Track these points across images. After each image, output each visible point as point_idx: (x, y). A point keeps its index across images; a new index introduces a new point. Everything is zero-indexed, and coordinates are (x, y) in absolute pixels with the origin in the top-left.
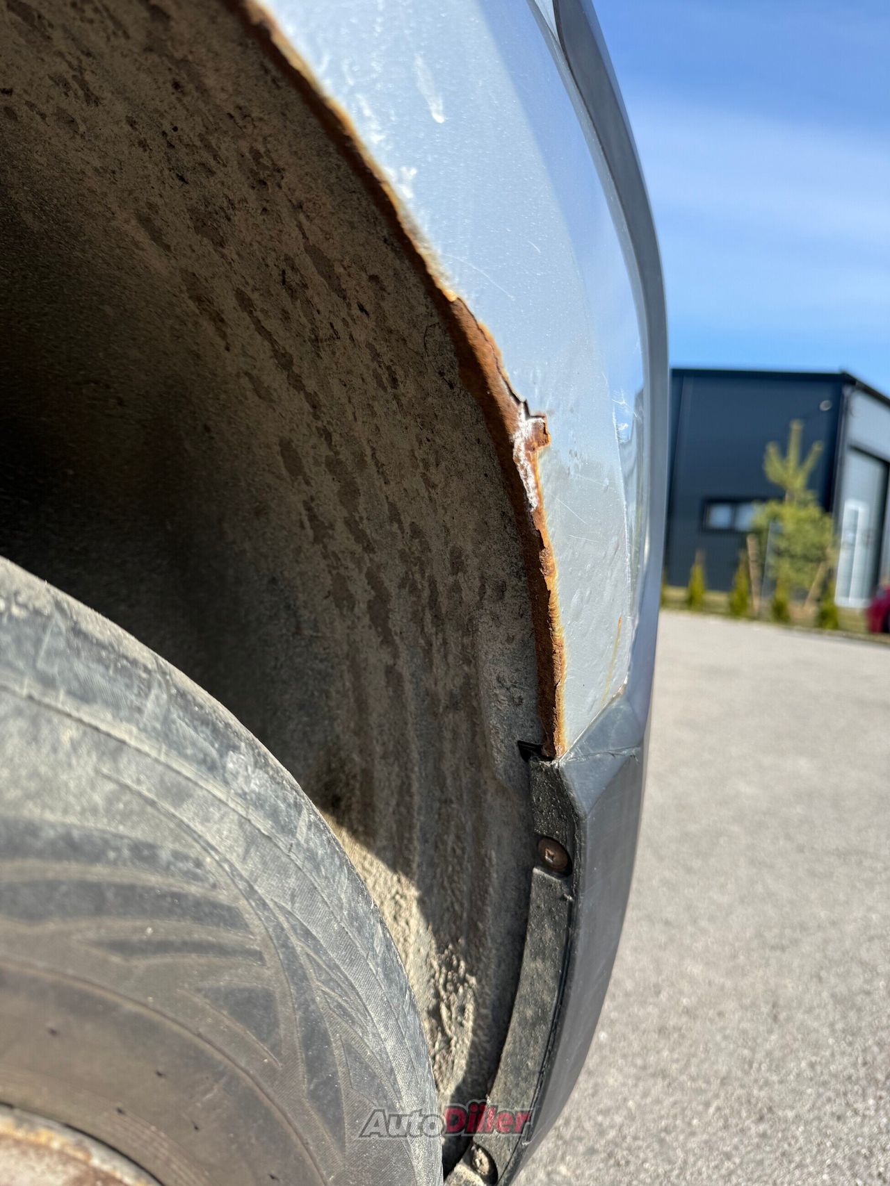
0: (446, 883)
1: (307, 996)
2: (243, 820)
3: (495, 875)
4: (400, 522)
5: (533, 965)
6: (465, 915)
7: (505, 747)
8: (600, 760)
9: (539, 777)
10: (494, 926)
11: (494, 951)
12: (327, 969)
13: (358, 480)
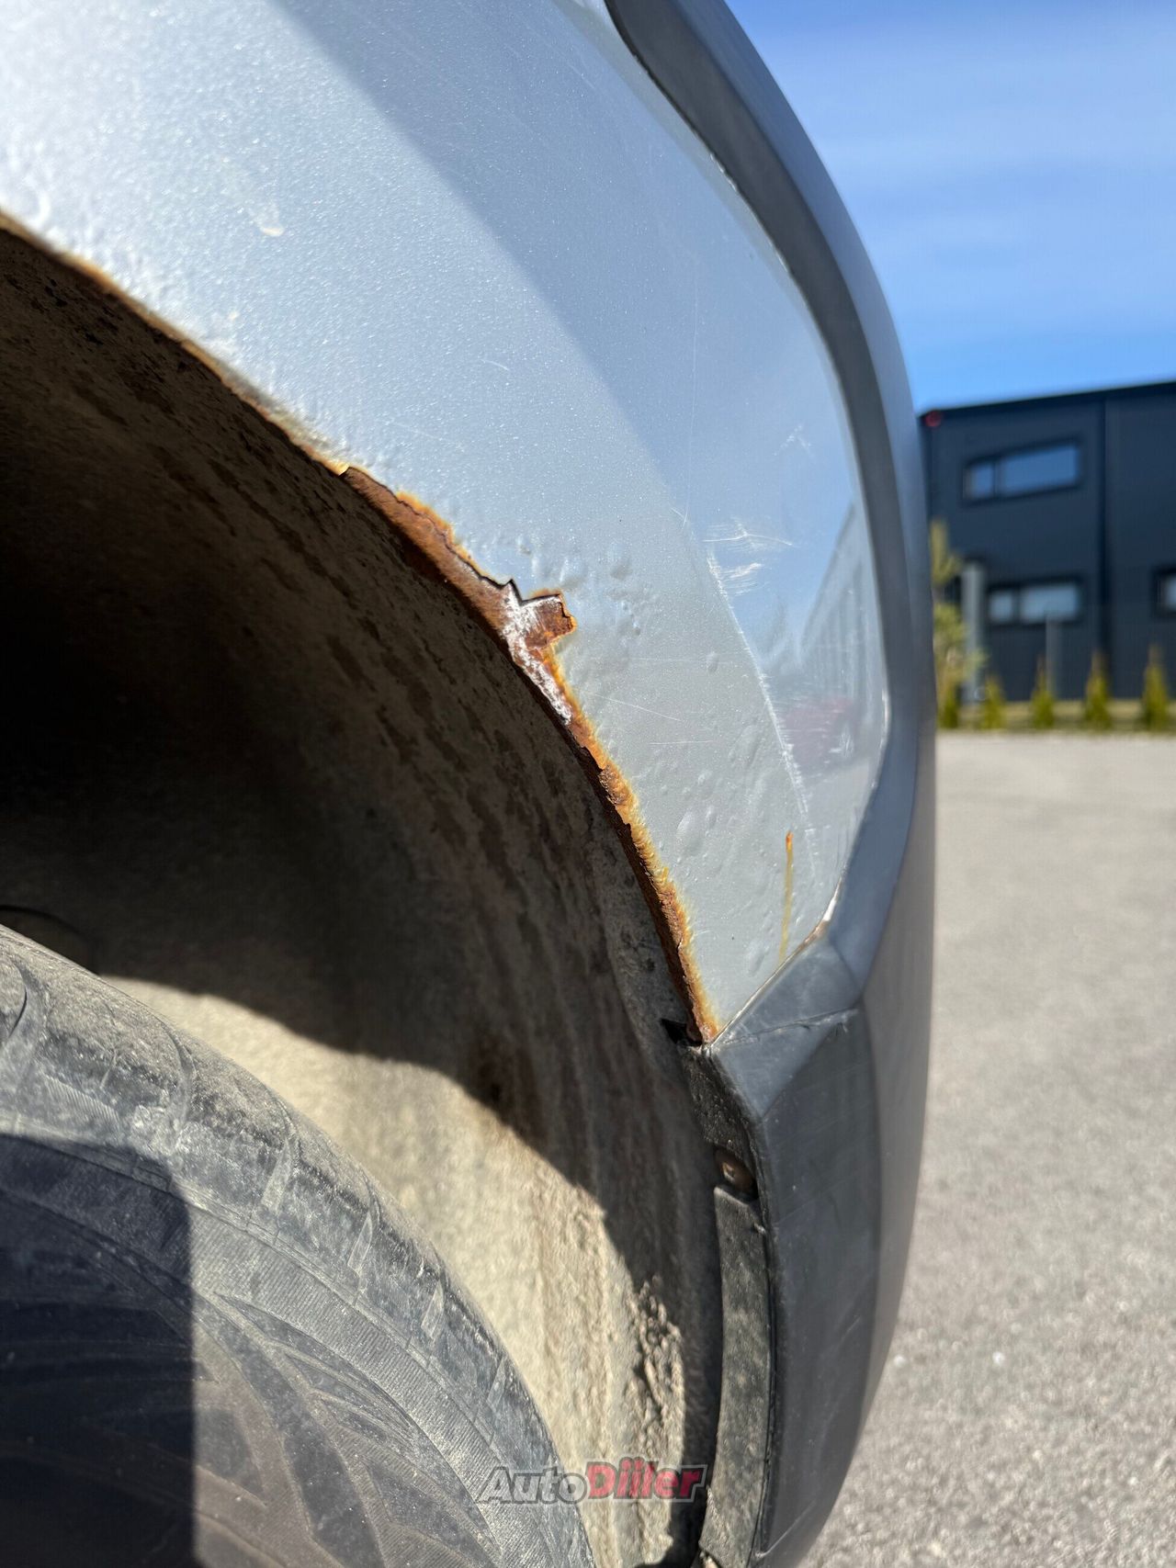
0: (631, 1200)
1: (294, 1409)
2: (160, 1195)
3: (680, 1194)
4: (482, 730)
5: (735, 1317)
6: (657, 1244)
7: (649, 1026)
8: (782, 1037)
9: (692, 1069)
10: (688, 1261)
11: (694, 1294)
12: (330, 1371)
13: (424, 681)
